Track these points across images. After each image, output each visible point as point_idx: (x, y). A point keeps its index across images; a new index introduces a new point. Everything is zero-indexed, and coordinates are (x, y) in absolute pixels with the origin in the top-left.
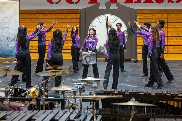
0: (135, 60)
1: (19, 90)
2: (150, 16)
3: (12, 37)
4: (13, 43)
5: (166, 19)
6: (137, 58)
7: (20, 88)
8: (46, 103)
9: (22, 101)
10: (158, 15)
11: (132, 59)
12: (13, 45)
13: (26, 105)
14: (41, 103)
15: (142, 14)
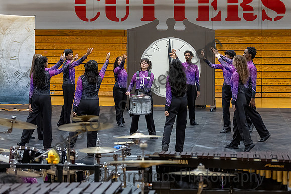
0: (212, 107)
1: (30, 152)
2: (235, 40)
3: (24, 71)
4: (24, 80)
5: (260, 45)
6: (215, 105)
7: (33, 149)
8: (72, 172)
9: (35, 170)
10: (248, 39)
11: (207, 106)
12: (24, 84)
13: (41, 175)
14: (65, 172)
15: (223, 37)
